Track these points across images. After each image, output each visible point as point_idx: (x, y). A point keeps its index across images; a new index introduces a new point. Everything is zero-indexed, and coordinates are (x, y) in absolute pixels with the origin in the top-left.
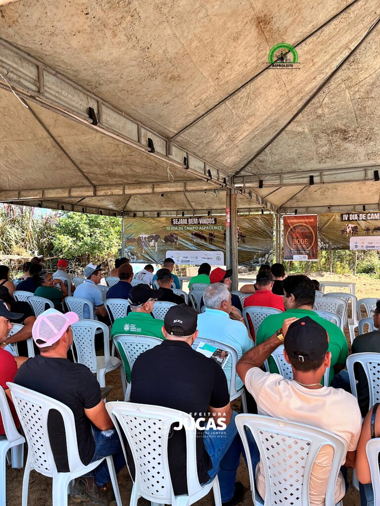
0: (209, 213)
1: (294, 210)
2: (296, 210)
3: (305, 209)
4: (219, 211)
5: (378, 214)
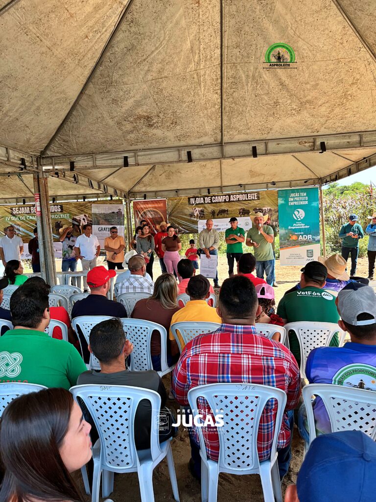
0: (54, 200)
1: (143, 194)
2: (145, 195)
3: (154, 194)
4: (64, 197)
5: (221, 197)
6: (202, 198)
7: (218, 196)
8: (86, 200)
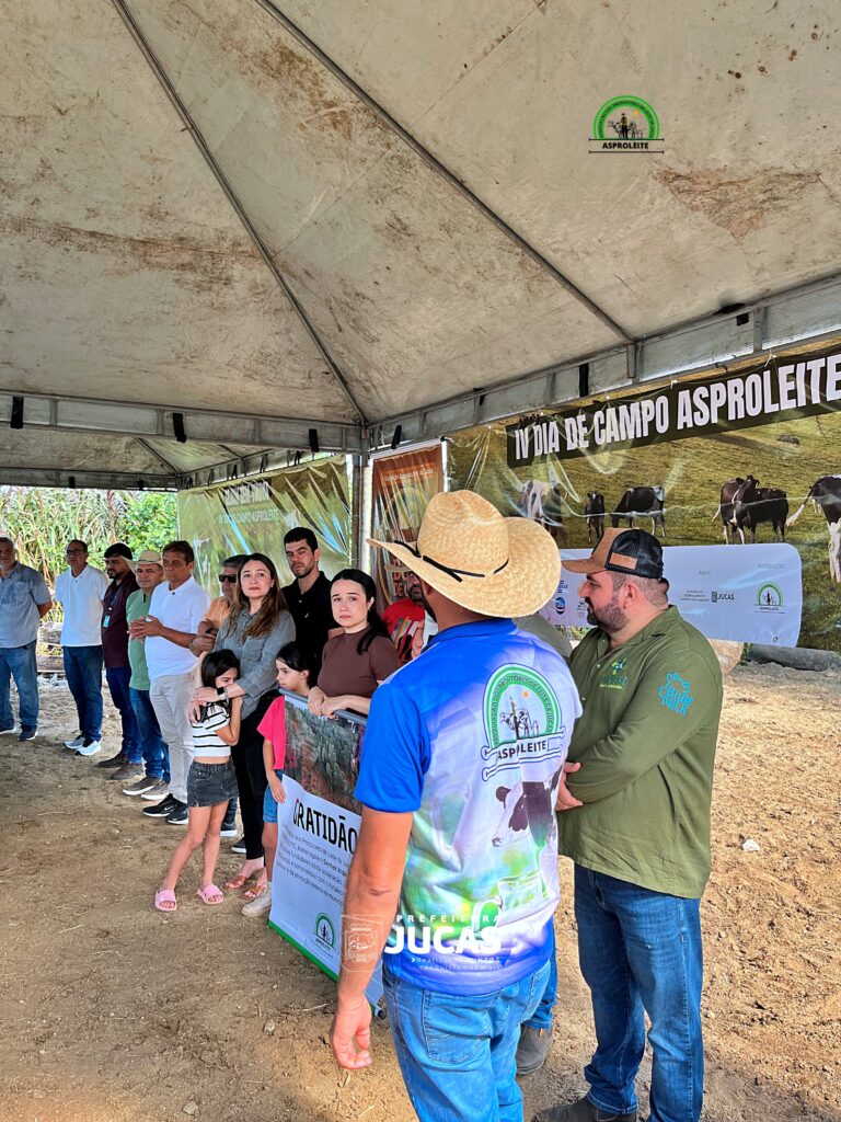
1: (393, 428)
2: (397, 429)
5: (634, 407)
7: (616, 403)
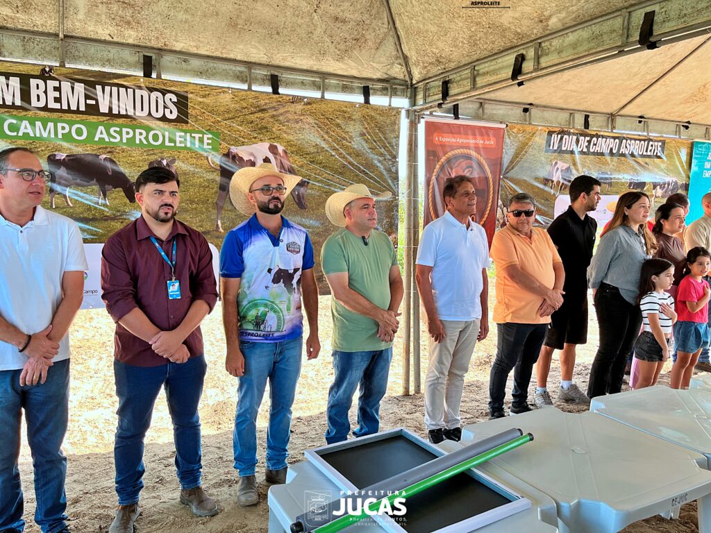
0: (148, 66)
3: (476, 106)
4: (195, 63)
5: (608, 140)
6: (575, 138)
7: (602, 137)
8: (281, 90)
